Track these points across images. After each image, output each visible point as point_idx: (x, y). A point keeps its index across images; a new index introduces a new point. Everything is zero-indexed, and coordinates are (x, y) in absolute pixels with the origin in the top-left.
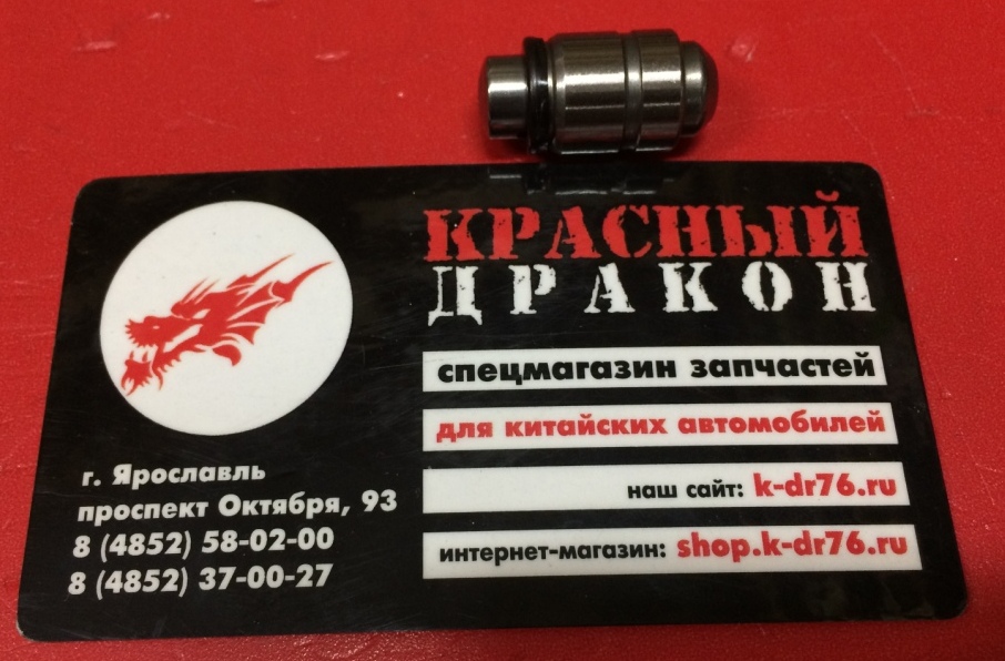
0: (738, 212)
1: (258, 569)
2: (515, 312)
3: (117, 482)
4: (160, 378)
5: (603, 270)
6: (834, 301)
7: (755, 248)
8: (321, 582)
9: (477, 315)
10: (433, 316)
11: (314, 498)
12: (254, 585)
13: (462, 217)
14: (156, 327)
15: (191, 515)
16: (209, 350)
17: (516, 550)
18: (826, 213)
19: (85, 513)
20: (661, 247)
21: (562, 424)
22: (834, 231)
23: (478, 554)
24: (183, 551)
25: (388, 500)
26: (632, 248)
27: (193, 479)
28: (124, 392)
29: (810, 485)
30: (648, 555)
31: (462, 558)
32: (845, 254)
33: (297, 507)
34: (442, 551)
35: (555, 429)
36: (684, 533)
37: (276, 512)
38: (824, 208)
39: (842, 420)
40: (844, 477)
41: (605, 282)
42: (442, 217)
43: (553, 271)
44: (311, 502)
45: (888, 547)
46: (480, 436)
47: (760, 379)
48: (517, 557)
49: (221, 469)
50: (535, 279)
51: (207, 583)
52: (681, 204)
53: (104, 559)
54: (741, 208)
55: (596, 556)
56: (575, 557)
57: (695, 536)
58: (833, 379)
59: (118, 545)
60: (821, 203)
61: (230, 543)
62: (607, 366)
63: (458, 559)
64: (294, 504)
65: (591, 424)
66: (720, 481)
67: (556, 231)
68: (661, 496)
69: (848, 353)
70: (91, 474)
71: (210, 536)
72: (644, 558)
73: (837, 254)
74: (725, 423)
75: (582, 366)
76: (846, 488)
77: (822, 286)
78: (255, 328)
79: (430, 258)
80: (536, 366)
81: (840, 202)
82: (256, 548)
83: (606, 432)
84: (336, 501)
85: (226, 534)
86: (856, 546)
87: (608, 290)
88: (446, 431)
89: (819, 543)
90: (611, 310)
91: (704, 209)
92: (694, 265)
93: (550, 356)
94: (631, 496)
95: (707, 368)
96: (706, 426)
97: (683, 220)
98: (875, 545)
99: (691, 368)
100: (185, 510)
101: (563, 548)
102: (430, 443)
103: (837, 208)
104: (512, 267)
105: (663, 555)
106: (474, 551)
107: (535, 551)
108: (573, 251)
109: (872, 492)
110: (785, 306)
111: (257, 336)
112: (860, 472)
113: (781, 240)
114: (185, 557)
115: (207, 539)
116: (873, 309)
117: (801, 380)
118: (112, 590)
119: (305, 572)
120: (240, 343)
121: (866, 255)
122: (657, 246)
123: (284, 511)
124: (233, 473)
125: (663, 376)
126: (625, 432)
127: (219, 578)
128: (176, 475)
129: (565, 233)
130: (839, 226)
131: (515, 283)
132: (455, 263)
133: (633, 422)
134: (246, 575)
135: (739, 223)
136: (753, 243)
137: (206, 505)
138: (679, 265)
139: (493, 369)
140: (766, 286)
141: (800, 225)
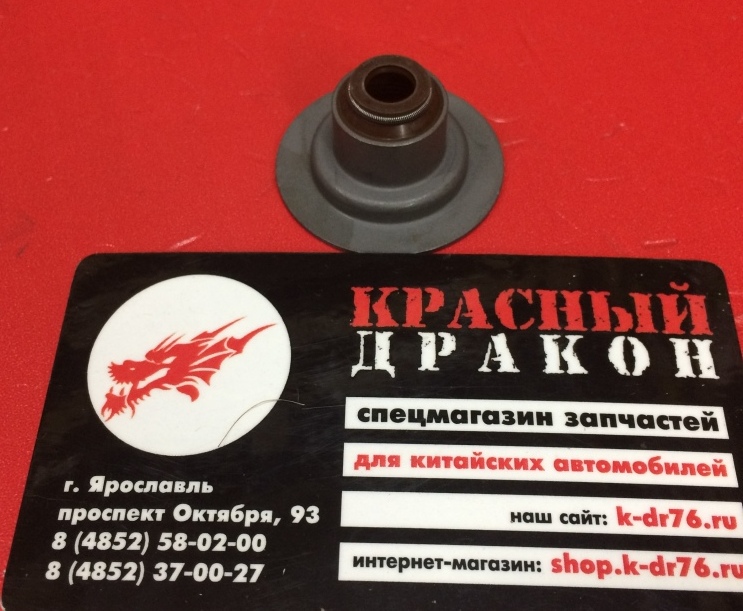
0: (606, 296)
1: (202, 565)
2: (422, 369)
3: (92, 490)
4: (133, 408)
5: (494, 338)
6: (685, 370)
7: (619, 325)
8: (254, 579)
9: (391, 370)
10: (355, 369)
11: (252, 509)
12: (198, 579)
13: (382, 293)
14: (133, 369)
15: (150, 519)
16: (173, 388)
17: (417, 560)
18: (678, 300)
19: (64, 513)
20: (542, 322)
21: (458, 459)
22: (685, 313)
23: (385, 562)
24: (142, 548)
25: (313, 514)
26: (518, 321)
27: (154, 490)
28: (103, 419)
29: (664, 518)
30: (526, 570)
31: (371, 565)
32: (693, 332)
33: (237, 516)
34: (355, 558)
35: (452, 463)
36: (557, 553)
37: (220, 520)
38: (677, 296)
39: (691, 466)
40: (692, 513)
41: (496, 347)
42: (366, 293)
43: (453, 338)
44: (249, 513)
45: (730, 572)
47: (622, 430)
48: (417, 566)
49: (177, 483)
50: (439, 343)
51: (160, 575)
52: (559, 289)
53: (77, 552)
54: (608, 294)
55: (483, 568)
56: (465, 568)
57: (566, 555)
58: (684, 432)
59: (89, 540)
60: (674, 292)
61: (181, 542)
62: (496, 414)
63: (368, 566)
64: (236, 514)
65: (481, 460)
66: (588, 511)
67: (457, 306)
68: (538, 521)
69: (696, 412)
70: (71, 483)
71: (165, 537)
72: (523, 572)
73: (687, 331)
74: (593, 464)
75: (475, 414)
76: (694, 522)
77: (674, 357)
78: (211, 373)
79: (355, 323)
80: (438, 412)
81: (691, 291)
82: (202, 548)
83: (492, 467)
84: (270, 513)
85: (178, 536)
86: (702, 571)
87: (498, 353)
88: (362, 461)
89: (671, 566)
90: (500, 370)
91: (578, 294)
92: (568, 337)
93: (450, 405)
94: (513, 520)
95: (578, 419)
96: (577, 466)
97: (561, 301)
98: (719, 570)
99: (566, 419)
100: (146, 515)
101: (455, 561)
102: (349, 470)
103: (687, 296)
104: (420, 334)
105: (539, 570)
106: (382, 559)
107: (432, 562)
108: (471, 323)
109: (716, 526)
110: (643, 372)
111: (213, 379)
112: (706, 509)
113: (640, 320)
114: (143, 553)
115: (162, 540)
116: (717, 377)
117: (657, 432)
118: (81, 577)
119: (241, 570)
120: (199, 384)
121: (712, 334)
122: (539, 321)
123: (226, 519)
124: (186, 487)
125: (542, 424)
126: (509, 468)
127: (170, 571)
128: (141, 487)
129: (465, 309)
130: (689, 311)
131: (423, 346)
132: (376, 329)
133: (516, 460)
134: (192, 570)
135: (606, 305)
136: (618, 321)
137: (163, 511)
138: (556, 337)
139: (402, 412)
140: (628, 356)
141: (657, 309)
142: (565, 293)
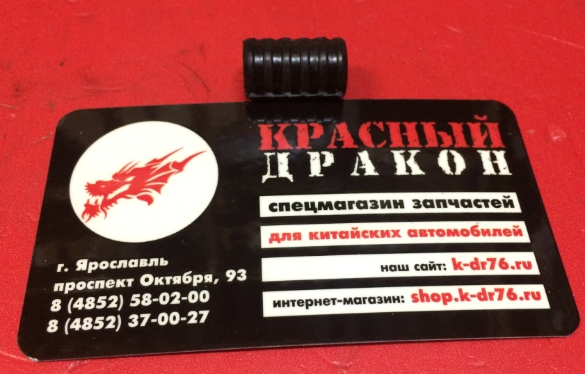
0: (433, 125)
1: (163, 314)
2: (312, 175)
3: (78, 269)
4: (105, 212)
5: (360, 154)
6: (489, 170)
7: (443, 143)
8: (203, 320)
9: (290, 177)
10: (265, 178)
11: (197, 274)
12: (161, 323)
13: (279, 128)
14: (103, 186)
15: (123, 286)
16: (134, 197)
17: (318, 300)
18: (481, 126)
19: (59, 287)
20: (392, 143)
21: (342, 232)
22: (486, 135)
23: (296, 303)
24: (118, 306)
25: (242, 275)
26: (376, 140)
27: (125, 266)
28: (83, 221)
29: (484, 264)
30: (394, 302)
31: (286, 305)
32: (492, 146)
33: (187, 280)
34: (274, 302)
35: (338, 235)
36: (415, 290)
37: (174, 283)
38: (479, 124)
39: (499, 231)
40: (502, 260)
41: (362, 160)
42: (268, 128)
43: (332, 154)
44: (195, 277)
45: (530, 297)
46: (294, 239)
47: (451, 209)
48: (318, 304)
49: (142, 260)
50: (322, 159)
51: (133, 323)
52: (402, 122)
53: (70, 312)
54: (434, 123)
55: (364, 303)
56: (352, 303)
57: (421, 291)
58: (491, 209)
59: (78, 303)
60: (477, 121)
61: (147, 300)
62: (365, 203)
63: (284, 306)
64: (186, 278)
65: (358, 232)
66: (433, 262)
67: (333, 135)
68: (400, 270)
69: (499, 196)
70: (62, 265)
71: (135, 297)
72: (392, 304)
73: (488, 145)
74: (434, 232)
75: (351, 203)
76: (504, 265)
77: (482, 162)
78: (162, 186)
79: (262, 148)
80: (325, 203)
81: (486, 121)
82: (163, 303)
83: (366, 237)
84: (211, 276)
85: (144, 296)
86: (512, 296)
87: (363, 164)
88: (275, 237)
89: (491, 295)
90: (366, 174)
91: (414, 124)
92: (410, 151)
93: (333, 198)
94: (383, 270)
95: (421, 203)
96: (423, 233)
97: (403, 129)
98: (523, 296)
99: (413, 204)
100: (120, 283)
101: (345, 299)
102: (265, 244)
103: (486, 124)
104: (309, 153)
105: (403, 302)
106: (293, 301)
107: (329, 301)
108: (343, 144)
109: (519, 268)
110: (462, 172)
111: (163, 190)
112: (511, 258)
113: (457, 139)
114: (119, 309)
115: (133, 299)
116: (510, 174)
117: (474, 210)
118: (74, 329)
119: (192, 316)
120: (153, 193)
121: (504, 147)
122: (389, 142)
123: (179, 282)
124: (148, 262)
125: (397, 208)
126: (377, 237)
127: (140, 320)
128: (115, 265)
129: (338, 136)
130: (488, 133)
131: (311, 161)
132: (277, 151)
133: (382, 232)
134: (157, 318)
135: (434, 131)
136: (442, 140)
137: (132, 280)
138: (402, 151)
139: (300, 205)
140: (451, 162)
141: (467, 132)
142: (406, 124)
